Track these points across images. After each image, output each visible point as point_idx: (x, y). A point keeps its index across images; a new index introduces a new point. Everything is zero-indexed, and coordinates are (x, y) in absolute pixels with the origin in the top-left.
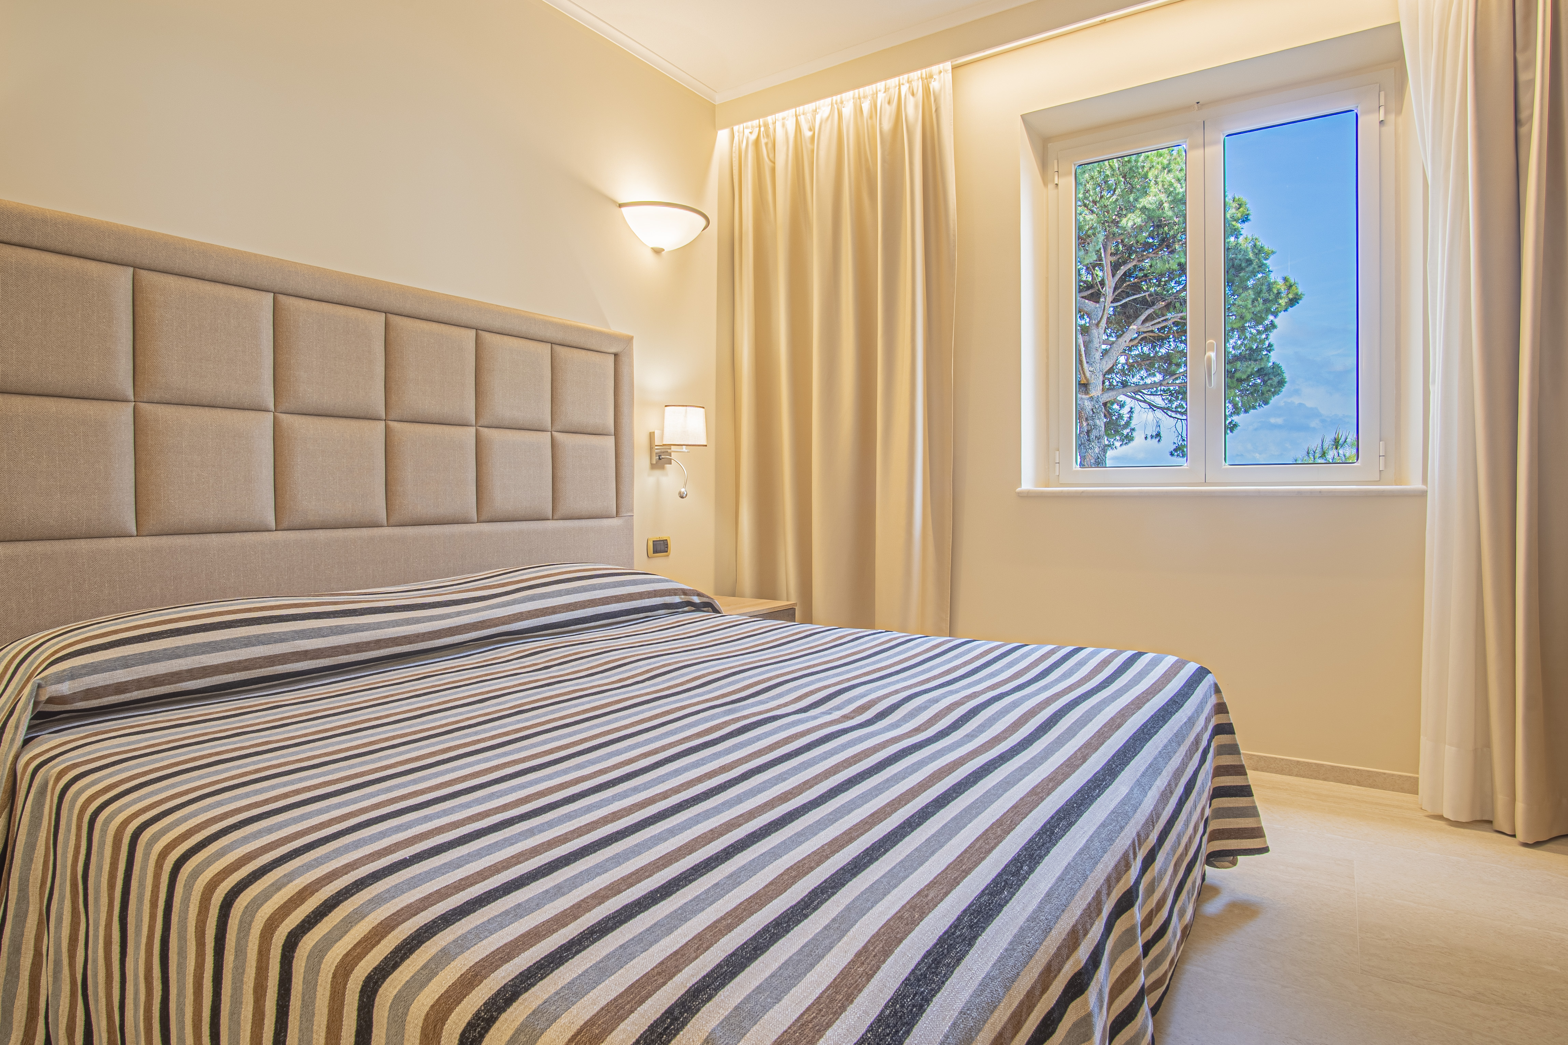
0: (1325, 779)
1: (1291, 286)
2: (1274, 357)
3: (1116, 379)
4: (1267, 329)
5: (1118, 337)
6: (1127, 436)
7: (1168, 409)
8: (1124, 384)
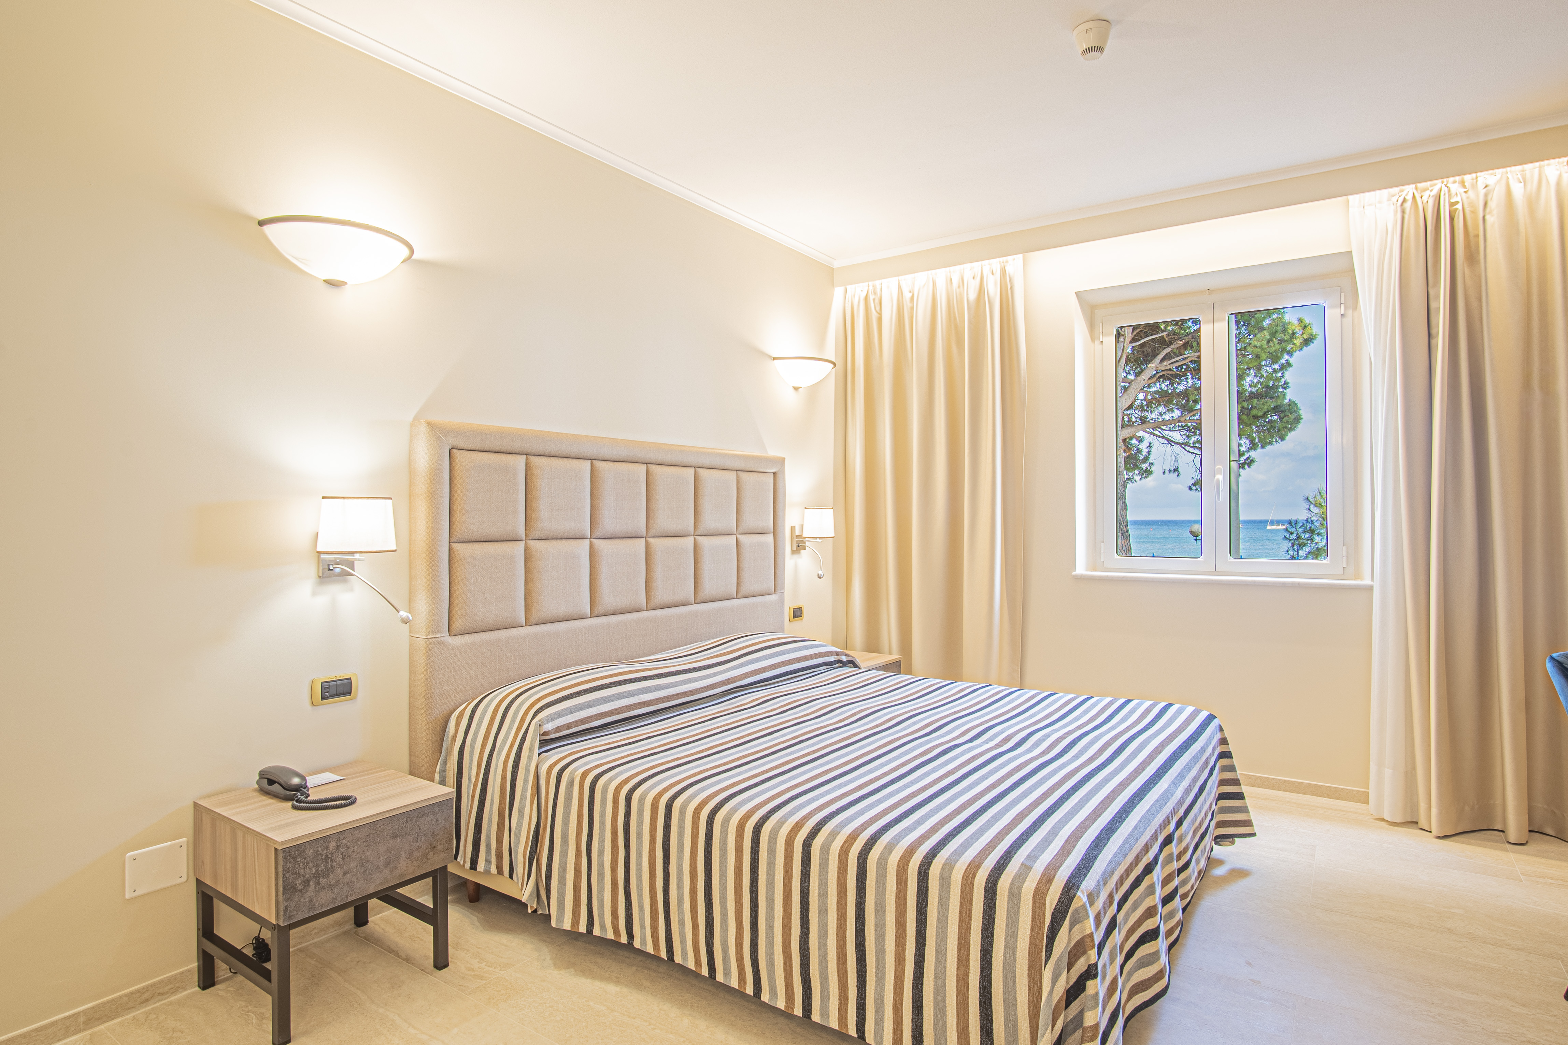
0: (1304, 794)
1: (1305, 327)
2: (1290, 395)
3: (1136, 414)
4: (1283, 368)
5: (1137, 375)
6: (1146, 471)
7: (1187, 444)
8: (1143, 420)
